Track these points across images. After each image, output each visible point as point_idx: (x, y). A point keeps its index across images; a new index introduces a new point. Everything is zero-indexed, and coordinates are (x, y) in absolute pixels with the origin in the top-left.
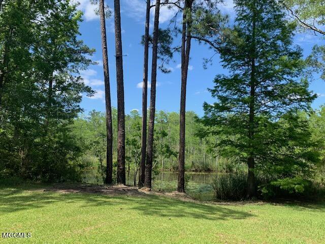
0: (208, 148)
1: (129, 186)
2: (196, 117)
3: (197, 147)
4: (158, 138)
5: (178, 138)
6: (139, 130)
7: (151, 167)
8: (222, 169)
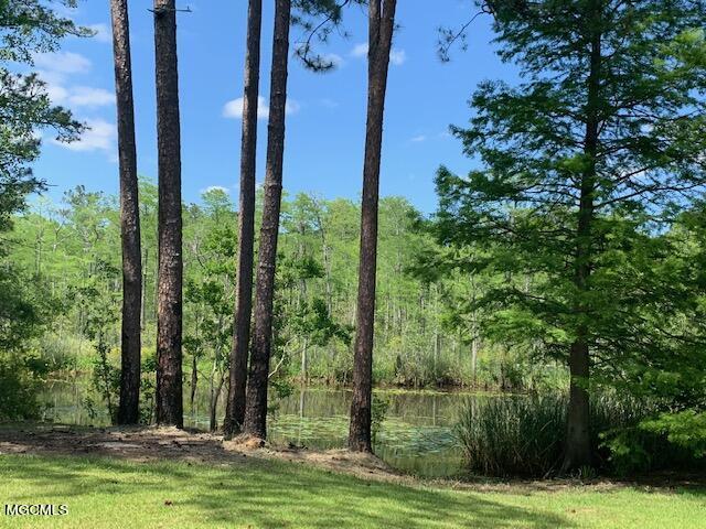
0: (448, 315)
1: (195, 431)
2: (412, 215)
3: (414, 310)
4: (291, 281)
5: (353, 280)
6: (231, 254)
7: (266, 371)
8: (488, 380)
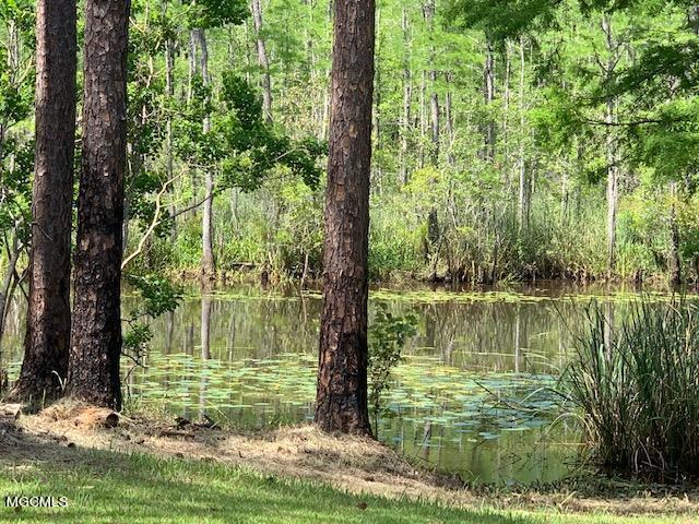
3: (465, 101)
4: (169, 34)
7: (116, 254)
8: (644, 264)
